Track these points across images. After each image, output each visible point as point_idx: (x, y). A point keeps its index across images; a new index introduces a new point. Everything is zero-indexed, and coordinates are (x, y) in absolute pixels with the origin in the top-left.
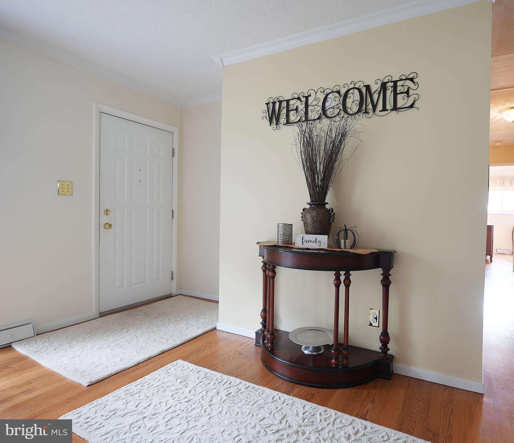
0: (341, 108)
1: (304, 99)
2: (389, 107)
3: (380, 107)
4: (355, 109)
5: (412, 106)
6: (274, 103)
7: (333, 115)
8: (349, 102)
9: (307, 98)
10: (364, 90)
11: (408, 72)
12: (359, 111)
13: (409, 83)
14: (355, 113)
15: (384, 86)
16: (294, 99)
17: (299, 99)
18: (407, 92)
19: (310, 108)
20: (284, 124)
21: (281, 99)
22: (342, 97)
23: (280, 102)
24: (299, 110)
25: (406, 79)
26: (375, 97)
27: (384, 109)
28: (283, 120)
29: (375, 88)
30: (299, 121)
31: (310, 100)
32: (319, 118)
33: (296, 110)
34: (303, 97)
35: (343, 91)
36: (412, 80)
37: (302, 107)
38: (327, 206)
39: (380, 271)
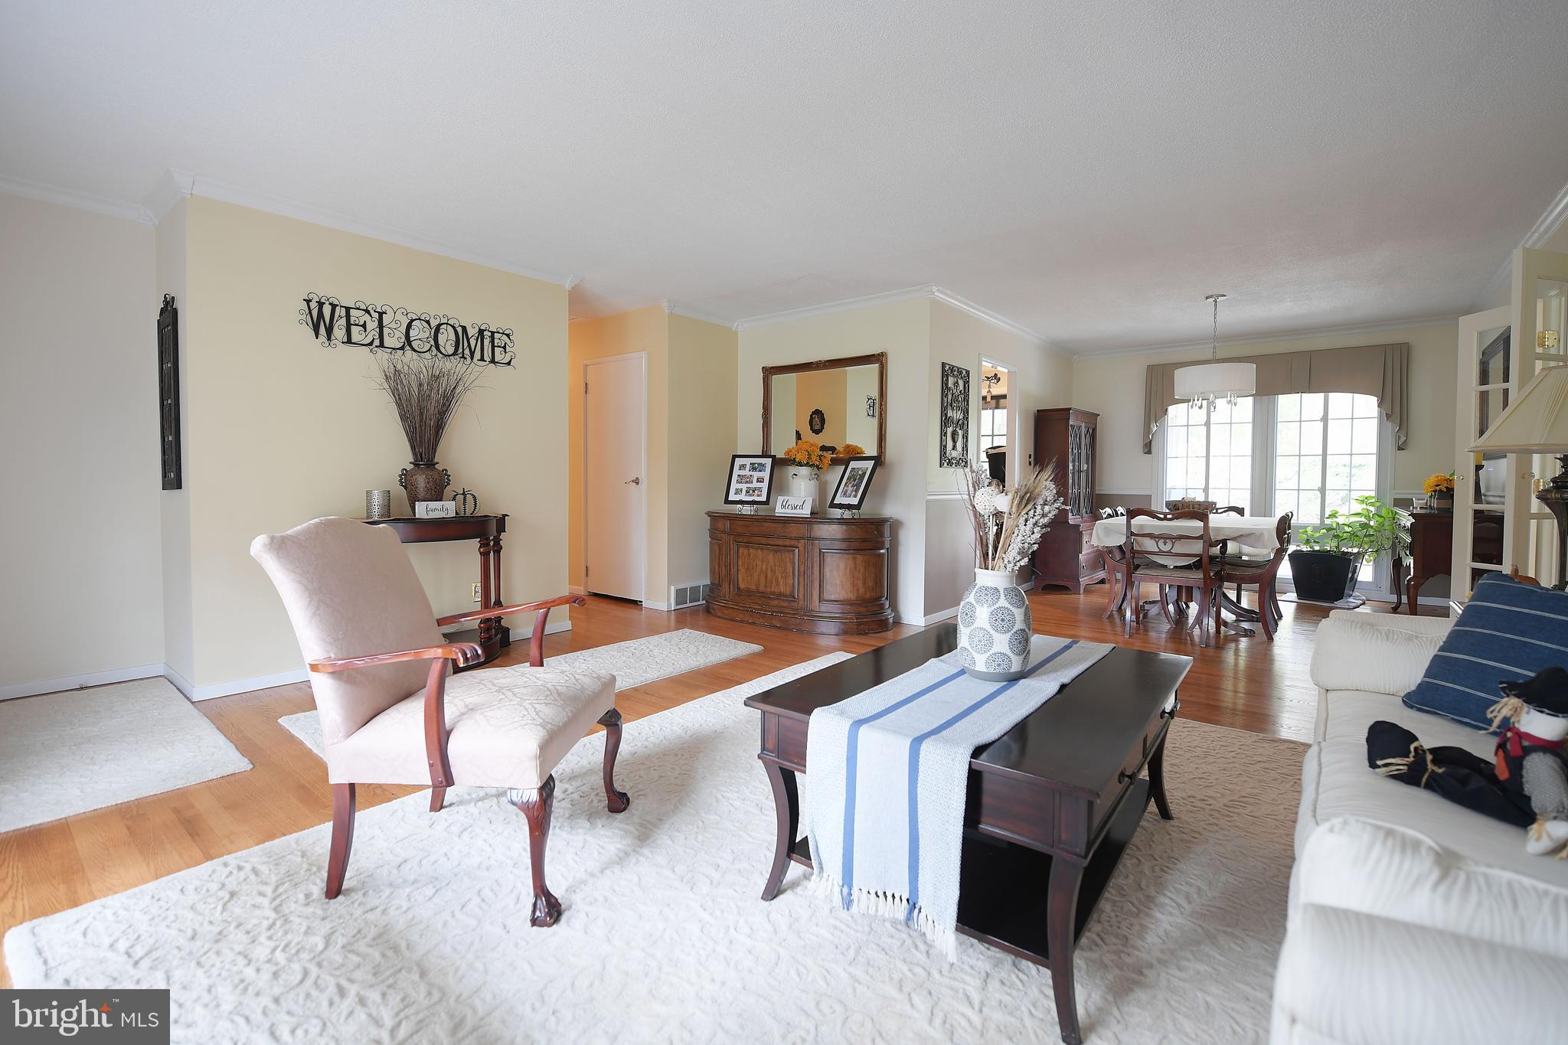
0: (432, 343)
1: (376, 315)
2: (487, 358)
3: (477, 355)
4: (451, 350)
5: (509, 363)
6: (321, 304)
7: (419, 350)
8: (442, 339)
9: (381, 314)
10: (460, 330)
11: (504, 327)
12: (455, 353)
13: (505, 337)
14: (451, 355)
15: (481, 332)
16: (358, 309)
17: (367, 311)
18: (504, 347)
19: (386, 331)
20: (343, 343)
21: (336, 302)
22: (433, 330)
23: (334, 306)
24: (369, 328)
25: (503, 333)
26: (473, 342)
27: (482, 359)
28: (339, 332)
29: (472, 332)
30: (371, 344)
31: (386, 319)
32: (402, 348)
33: (364, 326)
34: (375, 311)
35: (434, 323)
36: (508, 335)
37: (372, 325)
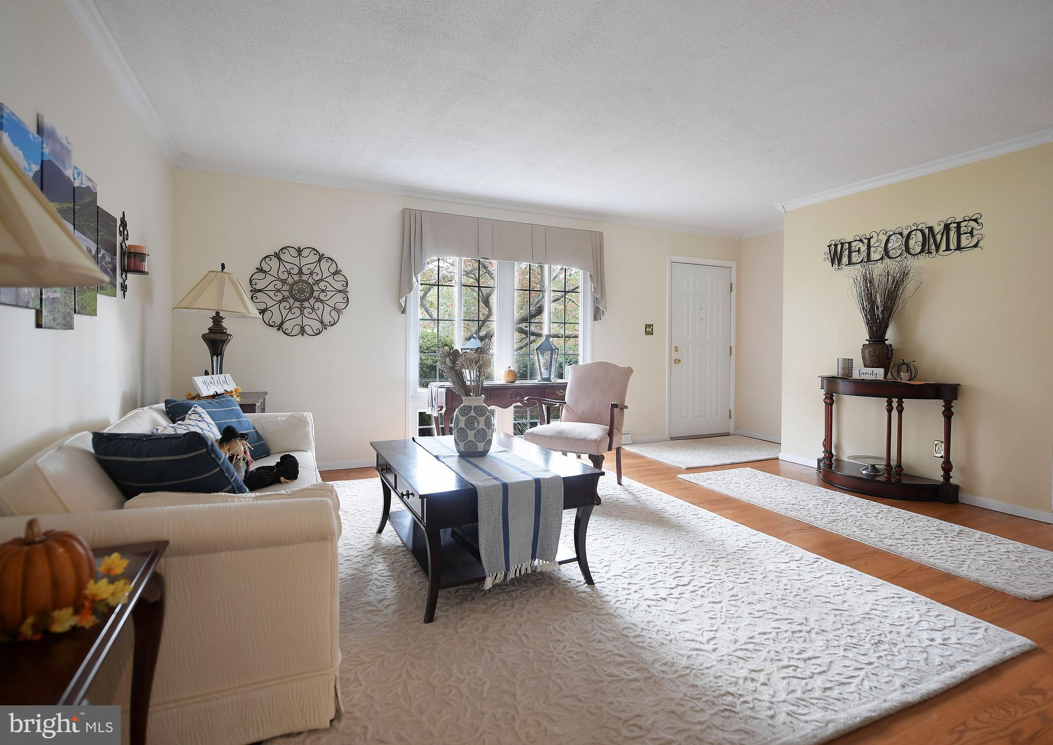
0: (904, 249)
1: (866, 241)
2: (953, 246)
3: (943, 247)
4: (918, 249)
5: (976, 246)
6: (836, 245)
7: (895, 256)
8: (912, 243)
9: (869, 240)
10: (927, 231)
11: (970, 214)
12: (922, 251)
13: (973, 224)
14: (918, 254)
15: (947, 227)
16: (855, 241)
17: (861, 241)
18: (971, 233)
19: (872, 249)
20: (846, 265)
21: (843, 241)
22: (905, 239)
23: (842, 244)
24: (862, 250)
25: (970, 220)
26: (939, 237)
27: (948, 249)
28: (845, 260)
29: (938, 229)
30: (861, 262)
31: (873, 241)
32: (882, 259)
33: (859, 251)
34: (865, 239)
35: (905, 233)
36: (976, 220)
37: (864, 248)
38: (886, 342)
39: (941, 403)
